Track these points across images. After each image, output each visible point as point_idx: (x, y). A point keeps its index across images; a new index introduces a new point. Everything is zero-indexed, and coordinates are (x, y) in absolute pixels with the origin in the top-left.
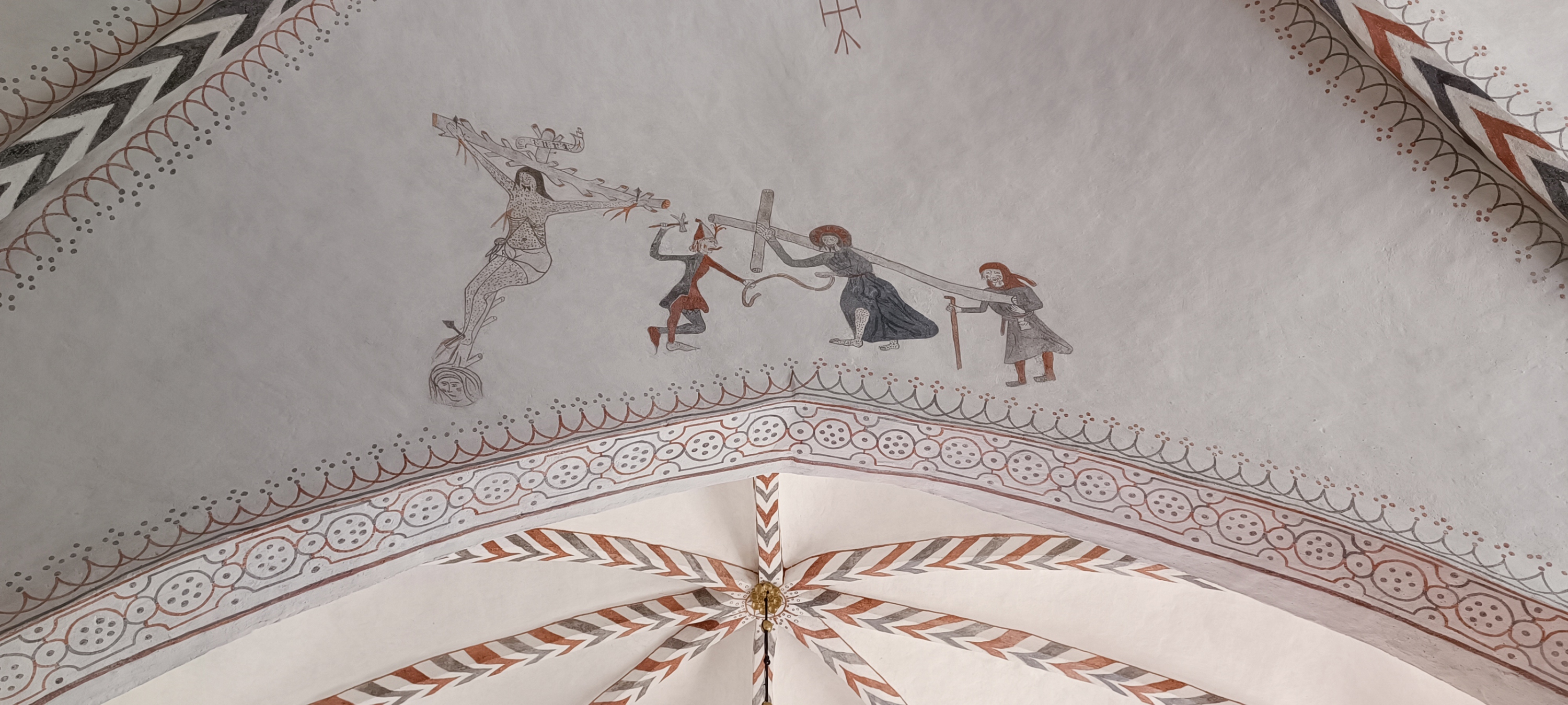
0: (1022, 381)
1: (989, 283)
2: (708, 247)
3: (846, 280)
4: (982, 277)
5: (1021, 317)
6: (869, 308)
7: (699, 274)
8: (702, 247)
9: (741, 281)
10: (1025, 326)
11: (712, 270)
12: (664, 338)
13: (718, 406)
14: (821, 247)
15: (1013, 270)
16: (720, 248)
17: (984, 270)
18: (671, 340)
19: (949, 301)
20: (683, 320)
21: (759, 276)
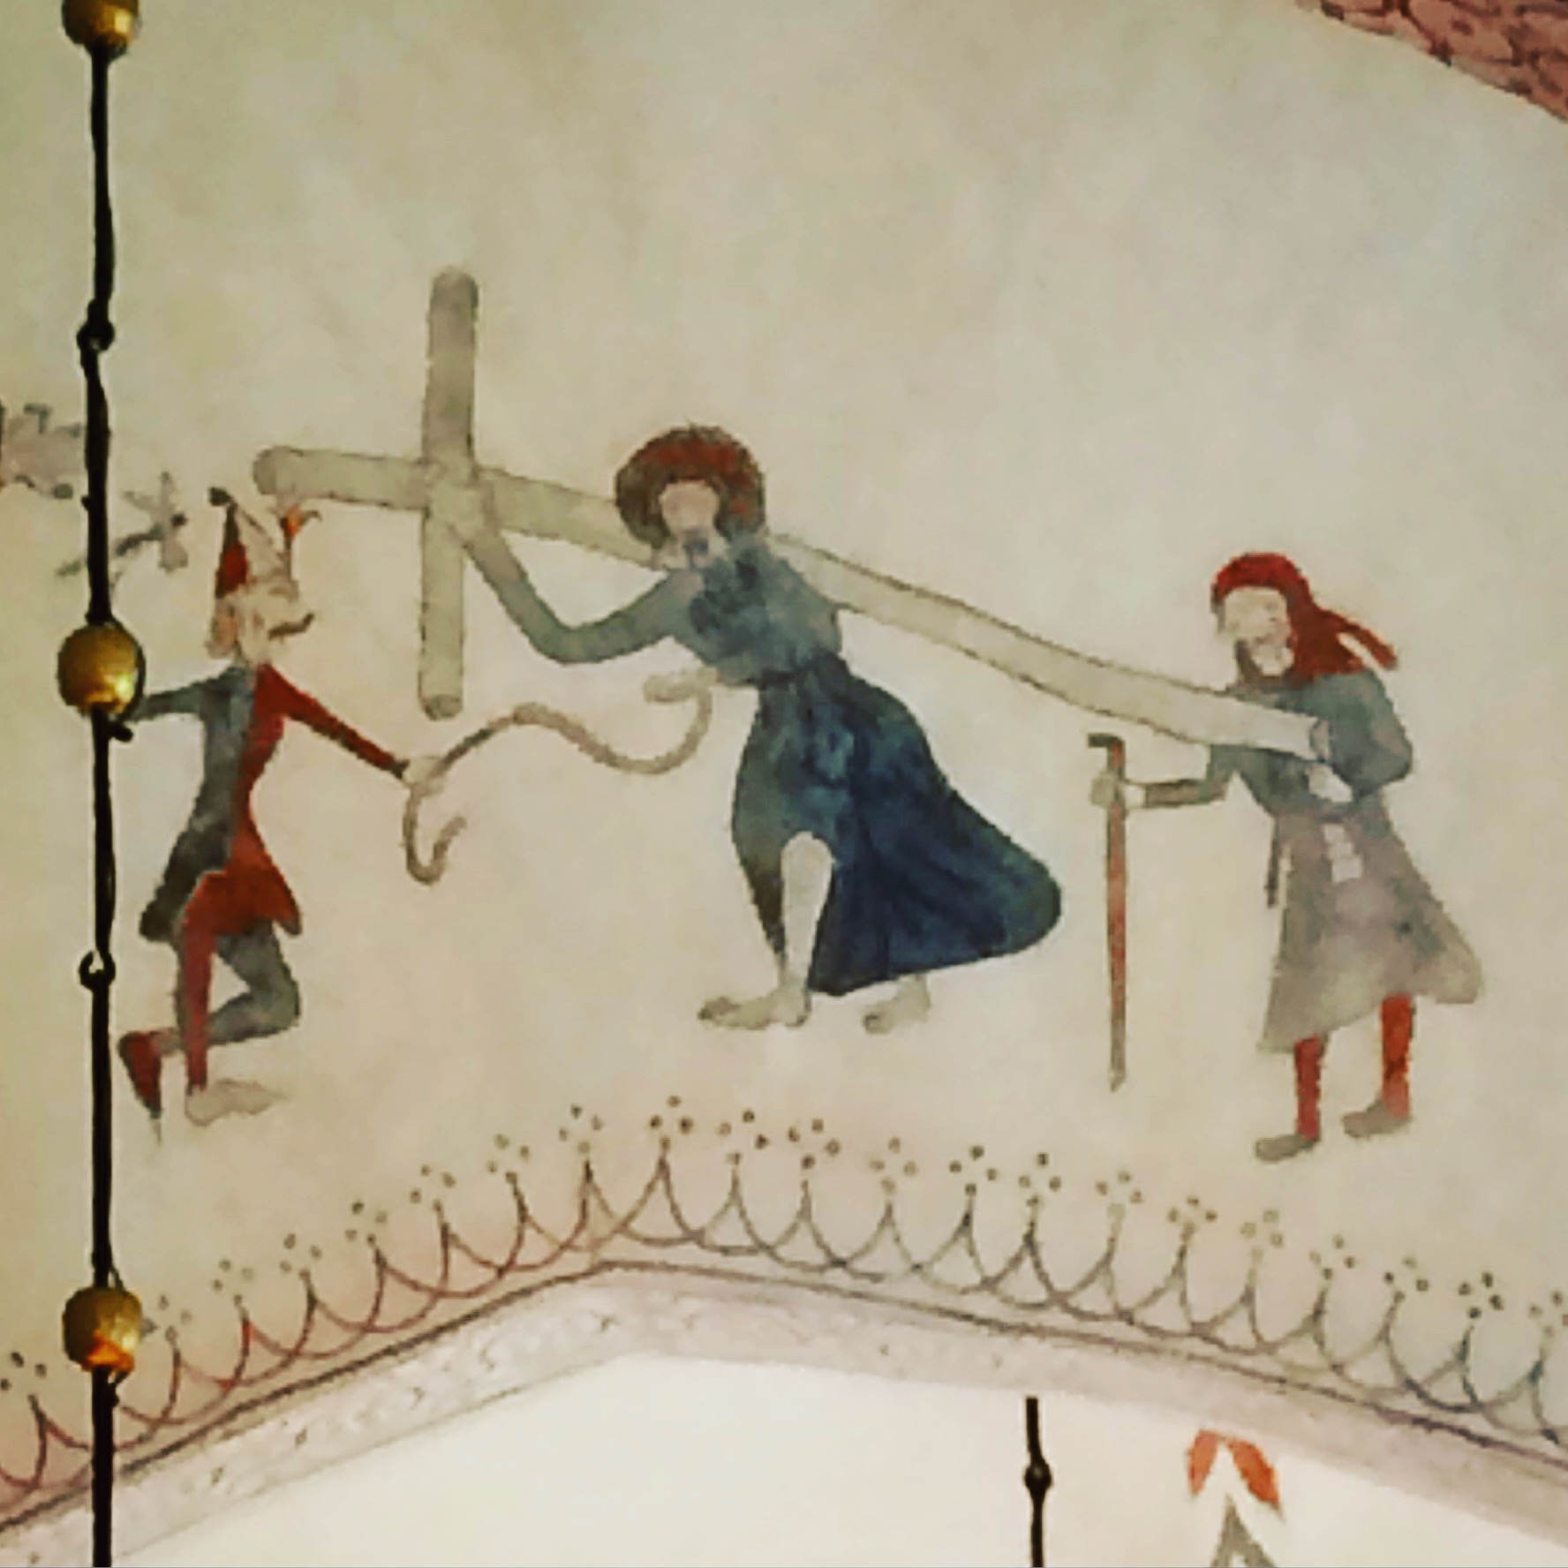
0: (1309, 1129)
1: (1243, 655)
2: (269, 624)
3: (748, 700)
4: (1221, 625)
5: (1334, 819)
6: (831, 830)
7: (252, 762)
8: (248, 623)
9: (393, 766)
10: (1346, 866)
11: (295, 733)
12: (173, 1072)
13: (370, 1337)
14: (657, 546)
15: (1325, 596)
16: (308, 619)
17: (1227, 591)
18: (197, 1076)
19: (1102, 753)
20: (225, 985)
21: (451, 733)
